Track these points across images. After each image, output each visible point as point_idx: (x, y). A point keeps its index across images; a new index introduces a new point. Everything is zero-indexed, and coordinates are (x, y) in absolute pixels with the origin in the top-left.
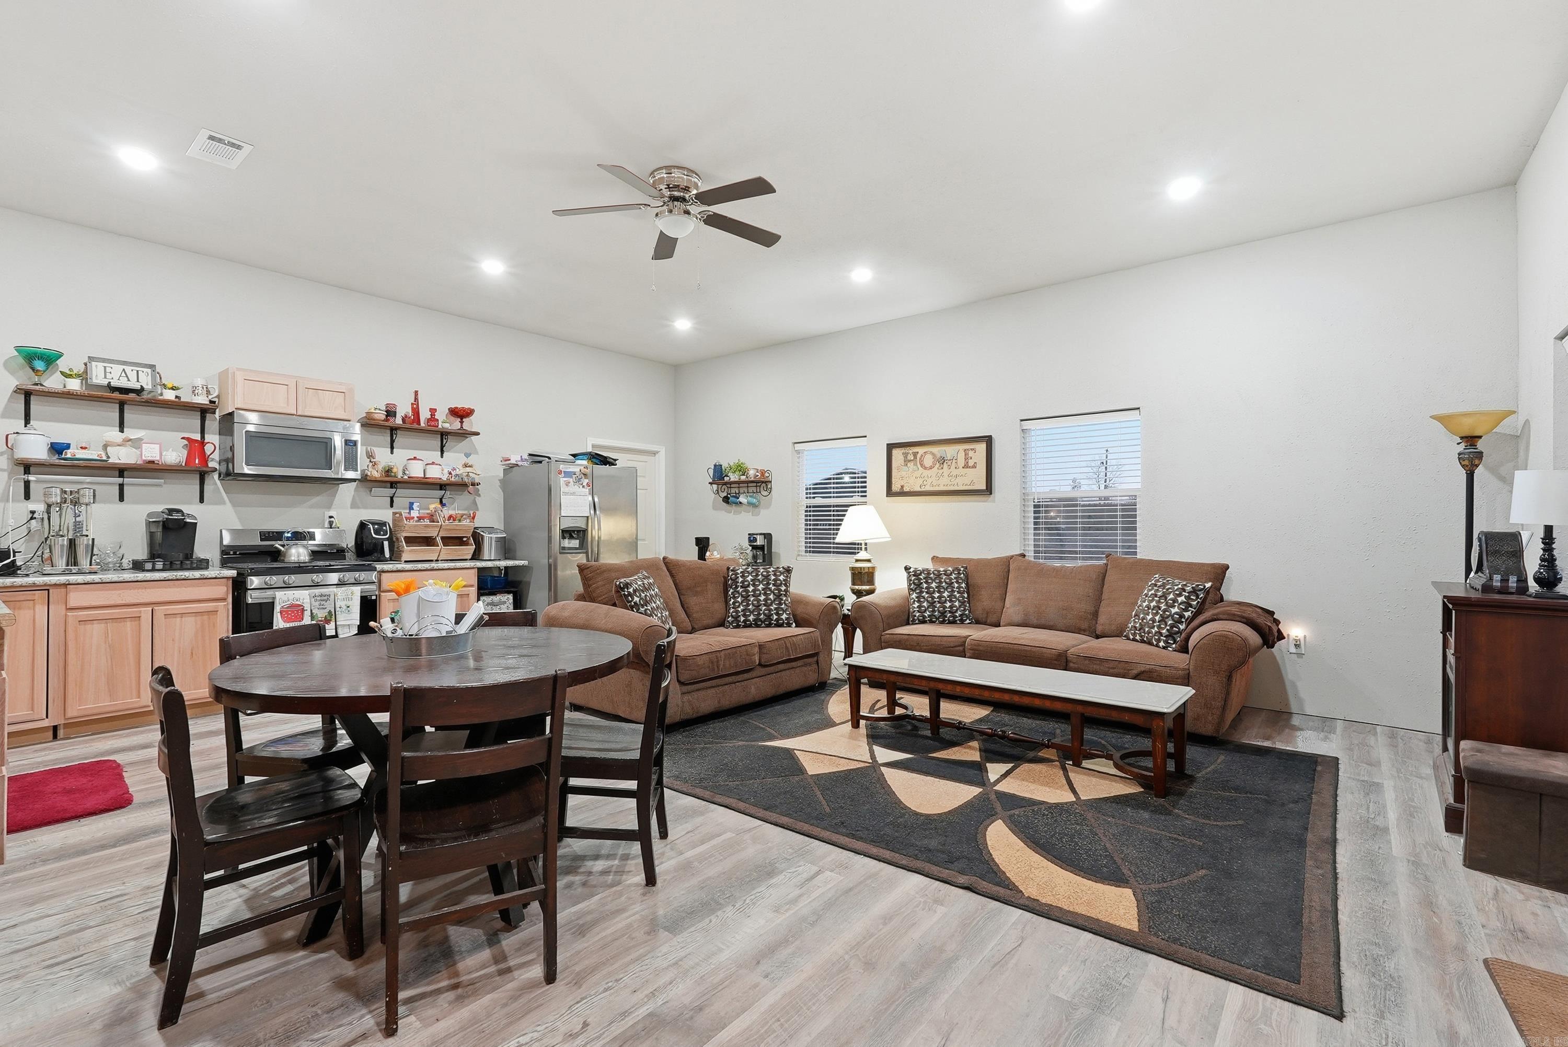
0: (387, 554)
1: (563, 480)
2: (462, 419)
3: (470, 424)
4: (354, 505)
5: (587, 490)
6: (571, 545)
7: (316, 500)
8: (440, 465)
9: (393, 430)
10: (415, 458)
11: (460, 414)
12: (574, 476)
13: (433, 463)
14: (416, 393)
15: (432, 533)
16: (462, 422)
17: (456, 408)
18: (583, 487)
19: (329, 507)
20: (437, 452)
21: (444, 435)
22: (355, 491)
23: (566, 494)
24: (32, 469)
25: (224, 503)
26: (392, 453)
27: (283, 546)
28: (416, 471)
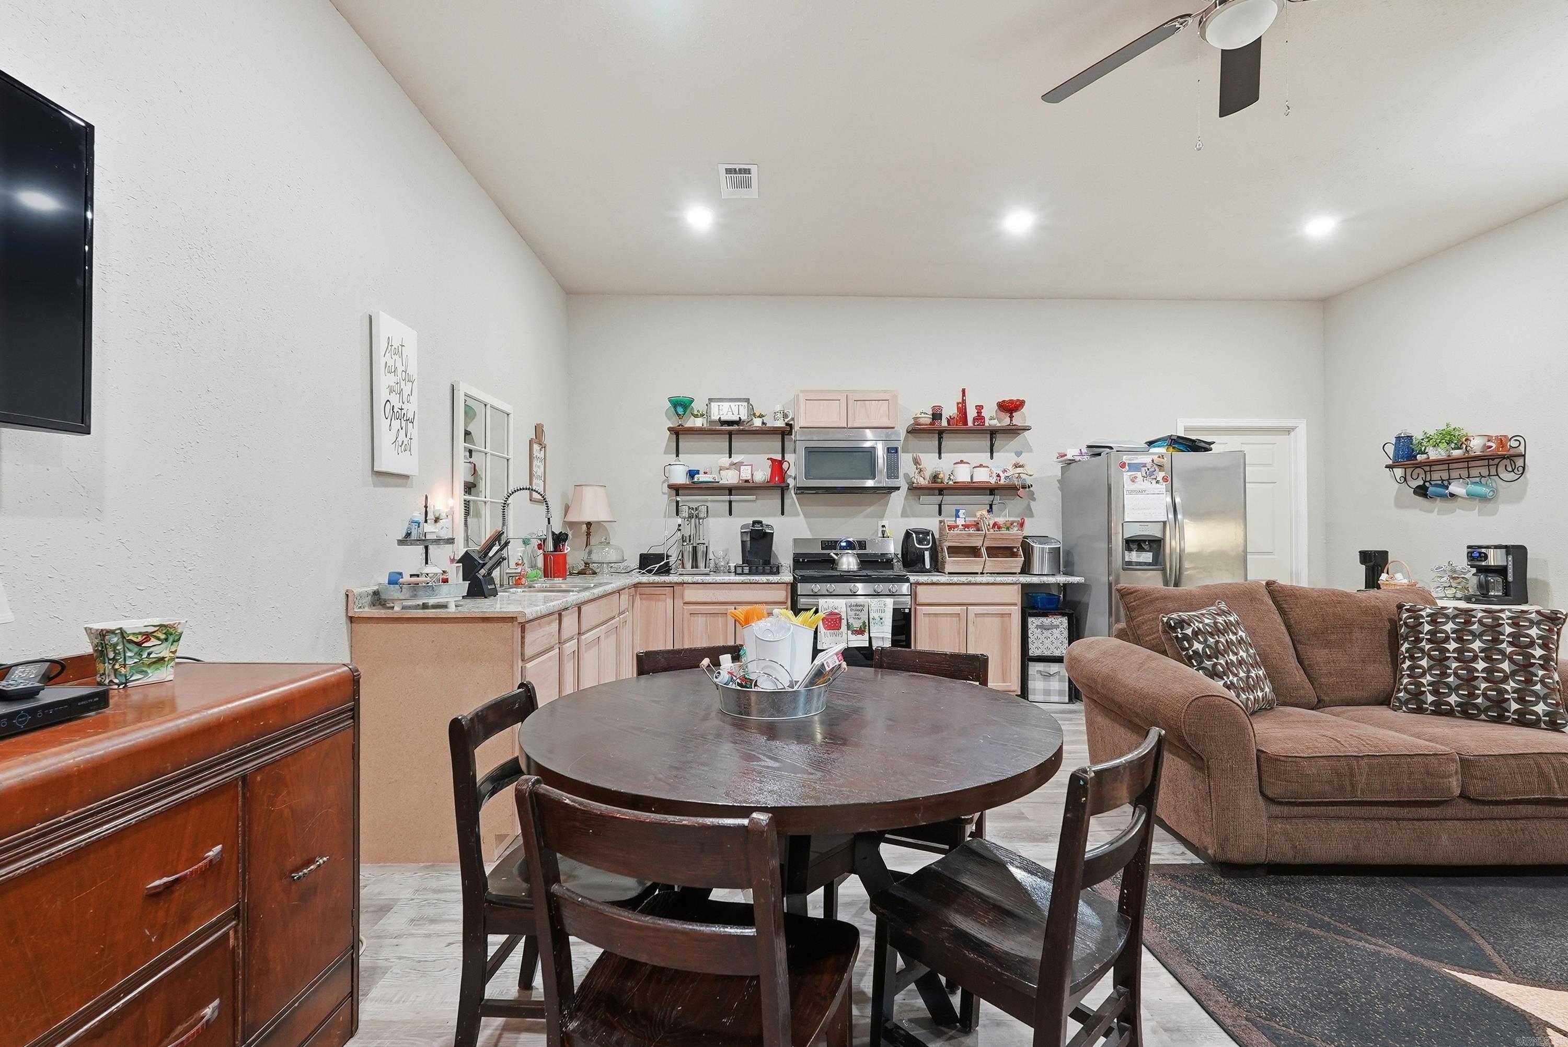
0: (928, 566)
1: (1127, 476)
2: (1011, 413)
3: (1018, 419)
4: (904, 514)
5: (1163, 487)
6: (1141, 560)
7: (871, 509)
8: (988, 467)
9: (941, 433)
10: (962, 462)
11: (1010, 407)
12: (1143, 469)
13: (981, 466)
14: (964, 391)
15: (977, 542)
16: (1011, 417)
17: (1004, 401)
18: (1158, 482)
19: (882, 516)
20: (986, 454)
21: (993, 433)
22: (905, 499)
23: (1131, 492)
24: (680, 492)
25: (798, 515)
26: (940, 458)
27: (837, 555)
28: (963, 475)
